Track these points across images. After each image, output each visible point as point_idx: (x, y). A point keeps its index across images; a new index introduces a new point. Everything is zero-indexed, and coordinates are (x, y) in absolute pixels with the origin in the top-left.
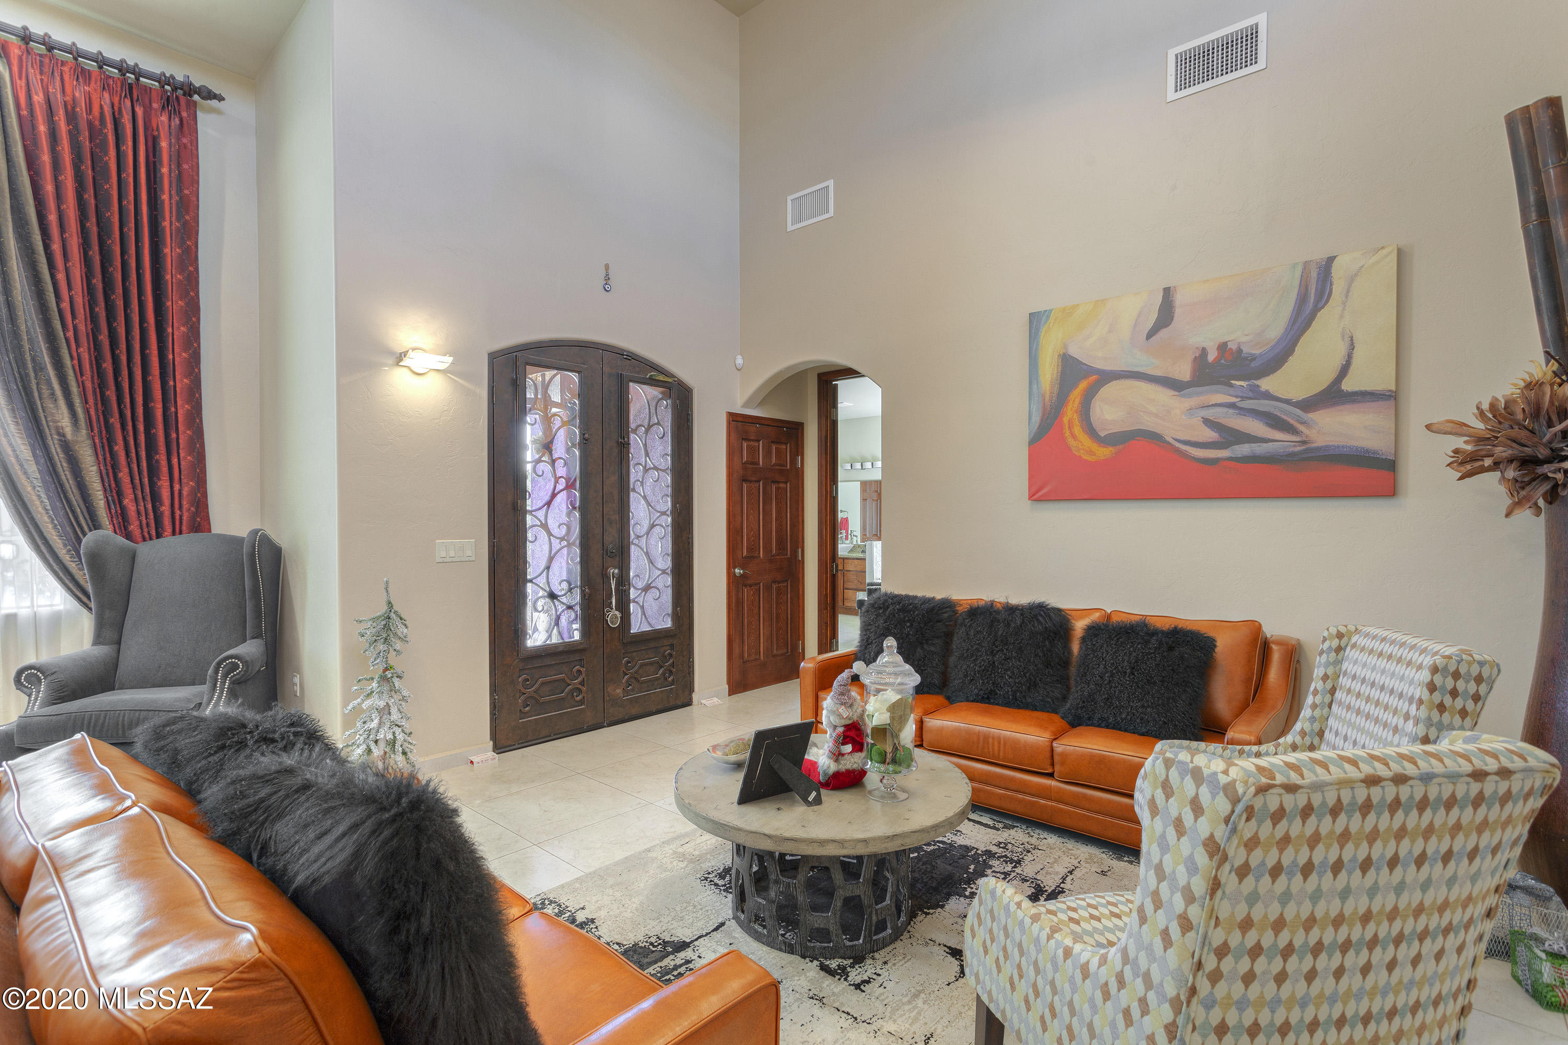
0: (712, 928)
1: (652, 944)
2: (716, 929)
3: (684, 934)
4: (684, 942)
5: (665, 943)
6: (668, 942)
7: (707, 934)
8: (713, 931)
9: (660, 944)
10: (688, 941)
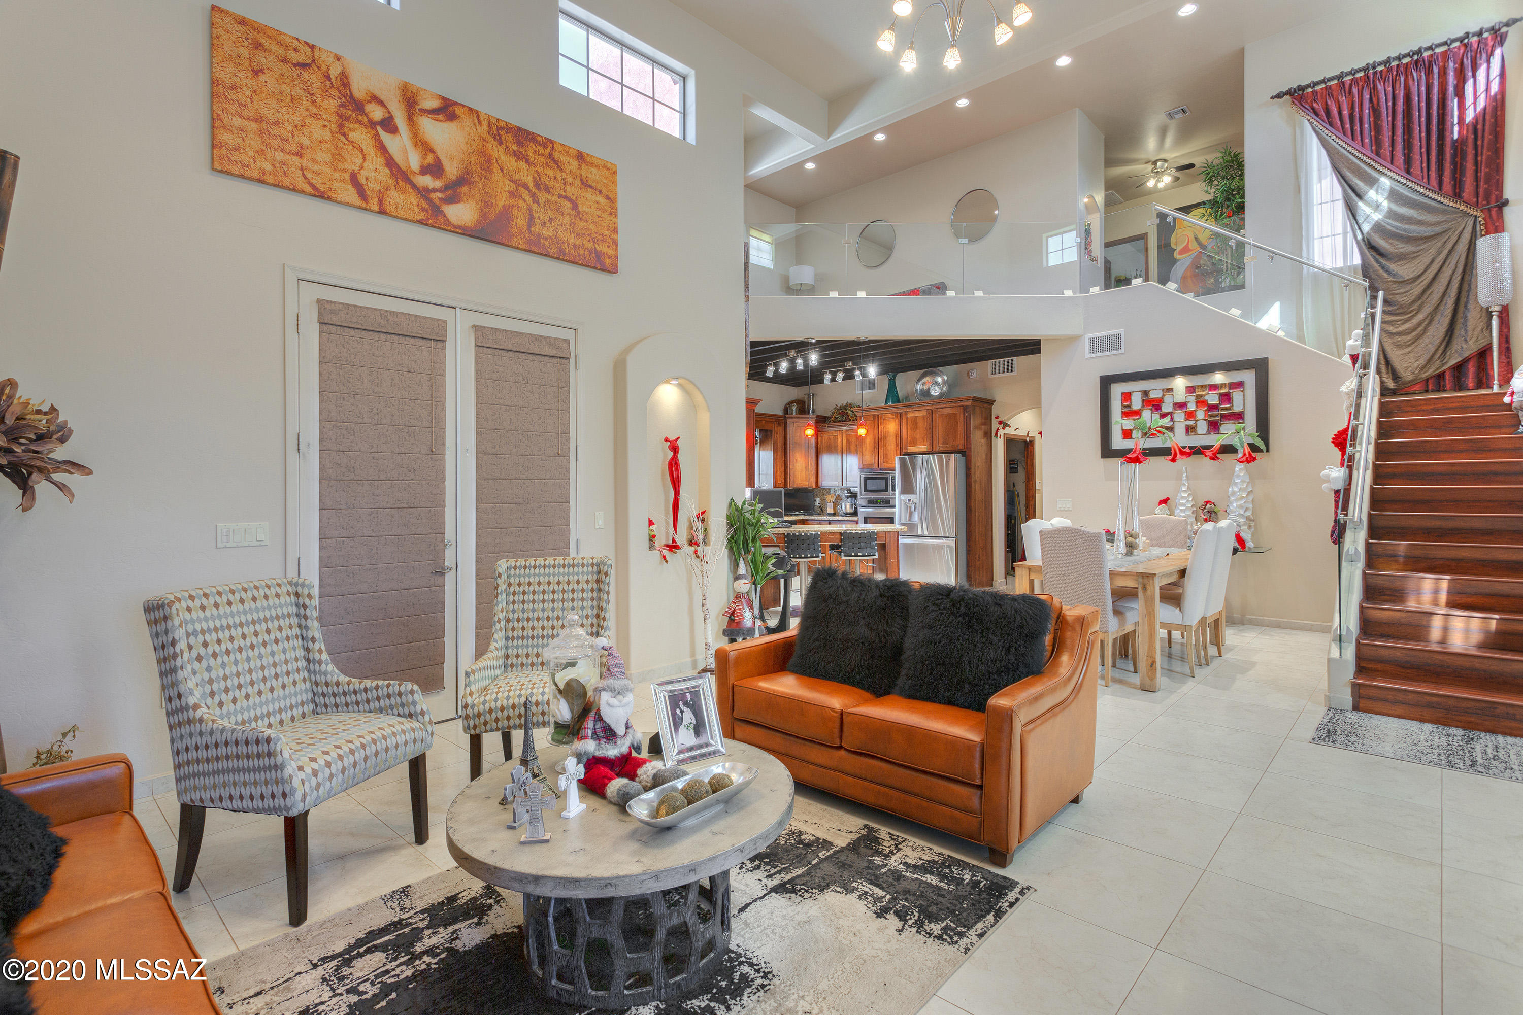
0: (751, 906)
1: (807, 891)
2: (747, 906)
3: (777, 900)
4: (777, 893)
5: (794, 891)
6: (792, 892)
7: (755, 901)
8: (750, 904)
9: (799, 891)
10: (773, 894)
